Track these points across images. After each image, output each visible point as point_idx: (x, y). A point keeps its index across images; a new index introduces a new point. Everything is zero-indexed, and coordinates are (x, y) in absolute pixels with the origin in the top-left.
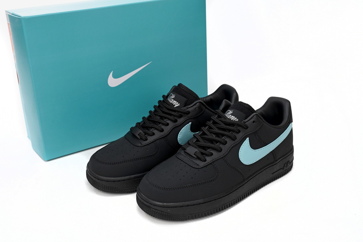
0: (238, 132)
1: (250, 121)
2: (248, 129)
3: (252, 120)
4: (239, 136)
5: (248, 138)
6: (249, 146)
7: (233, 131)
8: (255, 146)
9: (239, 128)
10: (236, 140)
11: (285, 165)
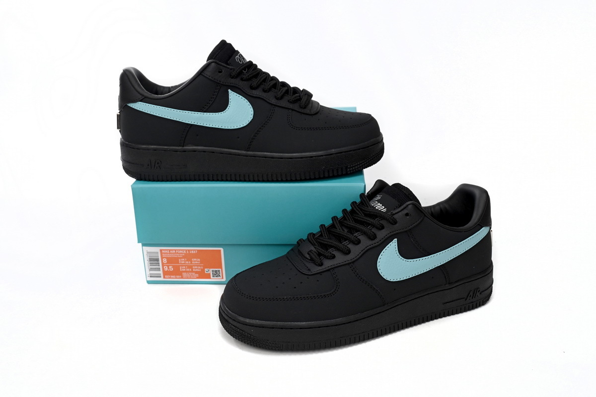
0: (380, 228)
1: (400, 213)
2: (397, 225)
3: (405, 212)
4: (381, 235)
5: (396, 239)
6: (397, 251)
7: (374, 226)
8: (407, 252)
9: (383, 222)
10: (376, 241)
11: (469, 293)
